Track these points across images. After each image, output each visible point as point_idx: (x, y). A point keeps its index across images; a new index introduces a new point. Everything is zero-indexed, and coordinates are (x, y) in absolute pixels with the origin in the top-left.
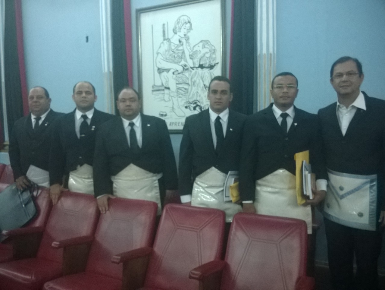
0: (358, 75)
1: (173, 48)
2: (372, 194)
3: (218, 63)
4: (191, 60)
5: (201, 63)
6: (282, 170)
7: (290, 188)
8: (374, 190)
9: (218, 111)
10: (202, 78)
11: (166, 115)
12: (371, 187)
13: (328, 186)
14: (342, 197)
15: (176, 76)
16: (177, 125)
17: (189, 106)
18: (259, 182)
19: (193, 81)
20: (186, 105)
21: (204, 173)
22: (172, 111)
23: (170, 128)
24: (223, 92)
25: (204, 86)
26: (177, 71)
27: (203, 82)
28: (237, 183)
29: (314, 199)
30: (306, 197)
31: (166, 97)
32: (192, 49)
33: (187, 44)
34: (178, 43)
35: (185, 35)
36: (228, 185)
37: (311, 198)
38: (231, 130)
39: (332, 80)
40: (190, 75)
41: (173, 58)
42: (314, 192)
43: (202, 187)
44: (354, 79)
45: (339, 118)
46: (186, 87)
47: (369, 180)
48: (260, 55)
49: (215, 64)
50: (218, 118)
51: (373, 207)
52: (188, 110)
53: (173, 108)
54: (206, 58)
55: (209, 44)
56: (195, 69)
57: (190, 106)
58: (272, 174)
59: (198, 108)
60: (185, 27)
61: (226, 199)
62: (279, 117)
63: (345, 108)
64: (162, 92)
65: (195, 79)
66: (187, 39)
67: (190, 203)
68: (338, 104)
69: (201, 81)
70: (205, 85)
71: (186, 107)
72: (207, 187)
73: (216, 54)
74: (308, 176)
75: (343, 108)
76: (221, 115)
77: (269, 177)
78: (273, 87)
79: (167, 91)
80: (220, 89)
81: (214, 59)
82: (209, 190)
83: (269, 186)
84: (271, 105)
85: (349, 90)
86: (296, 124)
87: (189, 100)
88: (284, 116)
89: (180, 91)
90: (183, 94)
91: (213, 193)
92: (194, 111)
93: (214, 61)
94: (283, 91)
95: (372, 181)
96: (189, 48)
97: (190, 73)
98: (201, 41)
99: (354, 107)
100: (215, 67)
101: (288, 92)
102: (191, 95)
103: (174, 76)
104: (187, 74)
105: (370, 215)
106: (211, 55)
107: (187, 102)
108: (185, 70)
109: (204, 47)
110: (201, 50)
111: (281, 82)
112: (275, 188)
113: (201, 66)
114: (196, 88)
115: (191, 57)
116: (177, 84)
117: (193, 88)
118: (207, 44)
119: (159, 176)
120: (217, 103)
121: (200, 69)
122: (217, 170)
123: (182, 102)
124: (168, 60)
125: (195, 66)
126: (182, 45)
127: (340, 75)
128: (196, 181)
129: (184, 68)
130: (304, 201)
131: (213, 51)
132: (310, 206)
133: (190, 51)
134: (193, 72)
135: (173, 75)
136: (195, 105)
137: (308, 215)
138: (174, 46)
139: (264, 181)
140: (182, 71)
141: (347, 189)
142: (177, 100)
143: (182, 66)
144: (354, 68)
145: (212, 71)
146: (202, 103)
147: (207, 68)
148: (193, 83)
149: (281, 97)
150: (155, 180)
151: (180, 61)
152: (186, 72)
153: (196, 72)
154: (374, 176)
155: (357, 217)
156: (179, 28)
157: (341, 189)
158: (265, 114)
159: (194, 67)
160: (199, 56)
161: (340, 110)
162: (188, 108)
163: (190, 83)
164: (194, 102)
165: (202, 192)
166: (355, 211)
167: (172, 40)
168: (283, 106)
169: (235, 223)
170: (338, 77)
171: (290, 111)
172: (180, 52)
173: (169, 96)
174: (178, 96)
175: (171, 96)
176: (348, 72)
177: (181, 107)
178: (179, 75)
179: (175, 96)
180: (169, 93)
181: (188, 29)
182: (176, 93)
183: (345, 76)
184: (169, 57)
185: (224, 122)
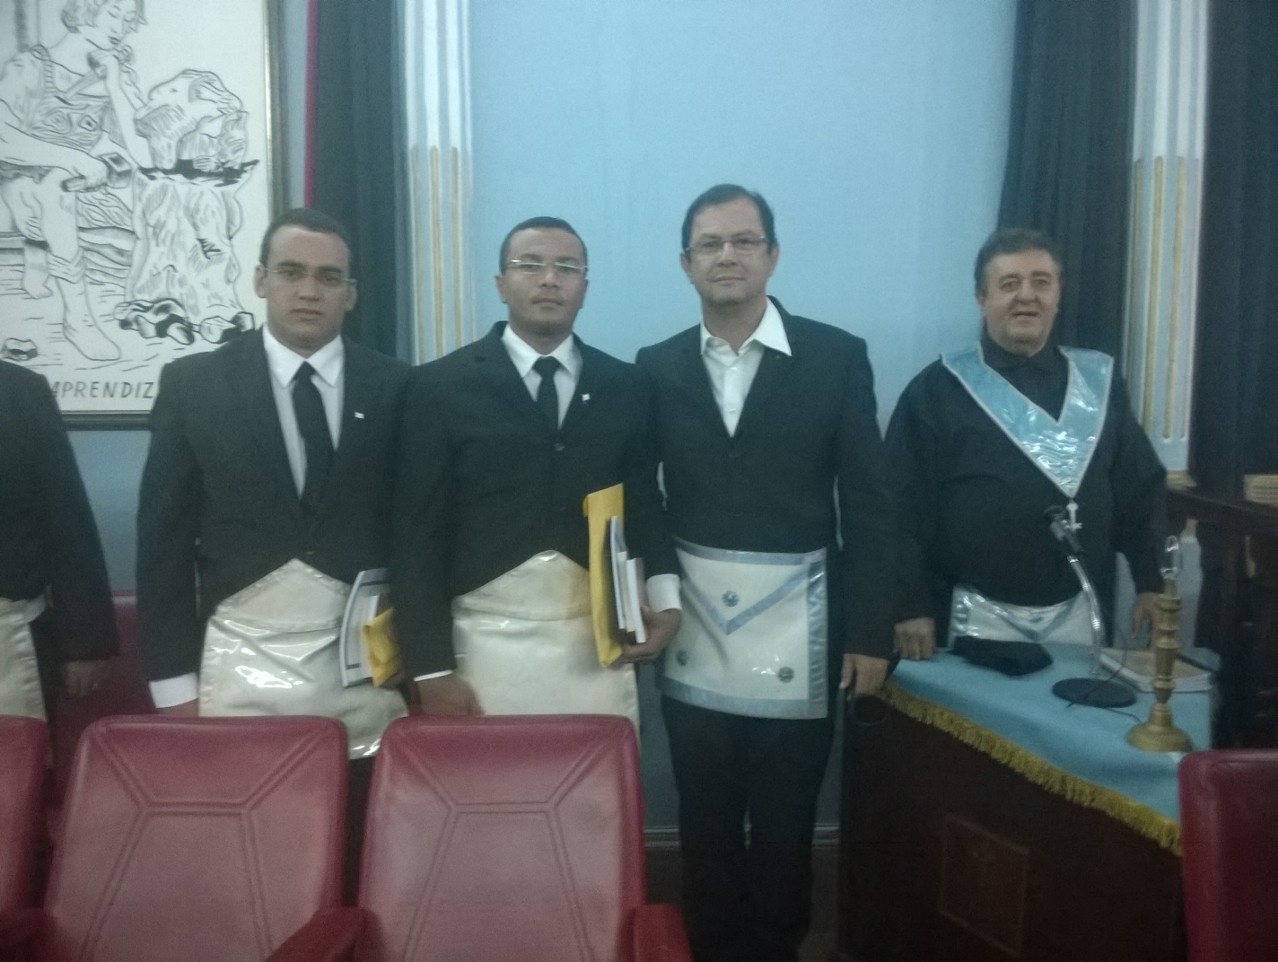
0: (763, 247)
1: (62, 85)
2: (816, 609)
3: (255, 163)
4: (143, 141)
5: (185, 157)
6: (550, 554)
7: (571, 616)
8: (818, 597)
9: (305, 344)
10: (191, 214)
11: (32, 354)
12: (812, 586)
13: (683, 594)
14: (732, 626)
15: (77, 198)
16: (87, 392)
17: (136, 320)
18: (468, 600)
19: (152, 222)
20: (122, 317)
21: (258, 585)
22: (61, 335)
23: (67, 403)
24: (326, 274)
25: (197, 243)
26: (82, 177)
27: (195, 227)
28: (387, 613)
29: (647, 640)
30: (628, 638)
31: (34, 281)
32: (145, 100)
33: (125, 76)
34: (84, 68)
35: (114, 41)
36: (354, 622)
37: (641, 638)
38: (359, 415)
39: (687, 257)
40: (136, 198)
41: (62, 127)
42: (648, 621)
43: (247, 641)
44: (754, 257)
45: (714, 379)
46: (124, 243)
47: (804, 567)
48: (416, 148)
49: (244, 165)
50: (305, 373)
51: (817, 648)
52: (132, 335)
53: (65, 325)
54: (206, 138)
55: (217, 85)
56: (159, 175)
57: (141, 320)
58: (513, 572)
59: (174, 330)
60: (114, 11)
61: (349, 676)
62: (528, 374)
63: (727, 348)
64: (15, 259)
65: (160, 213)
66: (125, 58)
67: (196, 702)
68: (705, 335)
69: (186, 225)
70: (202, 241)
71: (125, 324)
72: (269, 639)
73: (244, 129)
74: (628, 568)
75: (721, 349)
76: (316, 360)
77: (505, 583)
78: (504, 266)
79: (34, 256)
80: (314, 262)
81: (241, 146)
82: (276, 649)
83: (504, 615)
84: (500, 327)
85: (736, 291)
86: (586, 397)
87: (139, 297)
88: (547, 368)
89: (96, 258)
90: (111, 272)
91: (299, 659)
92: (157, 340)
93: (241, 153)
94: (541, 282)
95: (813, 570)
96: (130, 90)
97: (138, 190)
98: (184, 73)
99: (756, 344)
100: (245, 176)
101: (558, 284)
102: (145, 276)
103: (69, 198)
104: (124, 192)
105: (812, 671)
106: (224, 127)
107: (130, 303)
108: (114, 176)
109: (195, 95)
110: (185, 104)
111: (535, 249)
112: (526, 619)
113: (186, 169)
114: (162, 249)
115: (143, 128)
116: (81, 229)
118: (206, 85)
119: (34, 610)
120: (303, 315)
121: (179, 177)
122: (310, 570)
123: (106, 302)
124: (36, 132)
125: (159, 165)
126: (104, 78)
127: (714, 243)
128: (216, 618)
129: (110, 170)
130: (617, 653)
131: (234, 117)
132: (631, 665)
133: (138, 104)
134: (152, 186)
135: (60, 191)
136: (162, 317)
137: (627, 696)
138: (69, 79)
139: (487, 596)
140: (105, 180)
141: (747, 598)
142: (85, 293)
143: (100, 158)
144: (754, 224)
145: (231, 188)
146: (195, 310)
147: (210, 175)
148: (150, 230)
149: (536, 301)
150: (17, 629)
151: (93, 138)
152: (122, 183)
153: (164, 190)
154: (817, 556)
155: (777, 682)
156: (89, 10)
157: (731, 601)
158: (480, 359)
159: (156, 169)
160: (177, 127)
161: (713, 353)
162: (135, 326)
163: (139, 231)
164: (157, 306)
165: (246, 660)
166: (771, 667)
167: (55, 55)
168: (542, 334)
169: (388, 759)
170: (708, 249)
171: (563, 352)
172: (92, 102)
173: (46, 276)
174: (88, 280)
175: (56, 277)
176: (738, 234)
177: (100, 321)
178: (89, 195)
179: (70, 279)
180: (49, 263)
181: (126, 20)
182: (78, 264)
183: (727, 247)
184: (43, 122)
185: (330, 385)
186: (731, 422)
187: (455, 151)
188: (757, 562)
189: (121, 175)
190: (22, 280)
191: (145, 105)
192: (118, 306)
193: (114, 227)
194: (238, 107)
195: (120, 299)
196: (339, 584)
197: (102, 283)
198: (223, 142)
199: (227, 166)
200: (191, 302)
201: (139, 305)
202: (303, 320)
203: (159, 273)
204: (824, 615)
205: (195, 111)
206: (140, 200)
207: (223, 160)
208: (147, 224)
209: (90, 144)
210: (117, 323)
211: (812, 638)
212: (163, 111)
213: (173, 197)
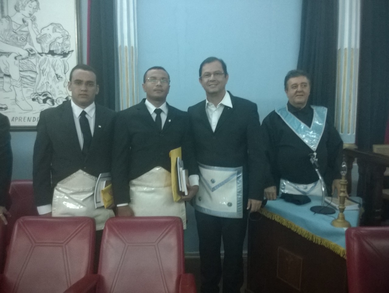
0: (224, 75)
1: (15, 28)
2: (239, 185)
3: (72, 51)
4: (39, 45)
5: (52, 49)
6: (158, 168)
7: (165, 186)
8: (240, 181)
9: (83, 105)
10: (53, 67)
11: (6, 109)
12: (238, 178)
13: (200, 181)
14: (213, 189)
15: (19, 62)
16: (22, 120)
17: (37, 98)
18: (134, 182)
19: (42, 69)
20: (33, 97)
21: (69, 177)
22: (15, 103)
24: (89, 83)
25: (56, 75)
26: (21, 55)
27: (55, 70)
28: (109, 186)
29: (188, 194)
30: (183, 194)
31: (6, 87)
32: (40, 32)
33: (34, 25)
34: (21, 23)
35: (30, 15)
36: (98, 189)
37: (186, 194)
39: (201, 79)
40: (37, 62)
41: (15, 41)
42: (188, 188)
43: (66, 194)
44: (220, 78)
45: (209, 115)
46: (33, 75)
47: (236, 172)
49: (69, 52)
50: (83, 114)
51: (240, 197)
52: (36, 103)
53: (16, 100)
54: (58, 44)
55: (61, 28)
56: (44, 55)
57: (39, 99)
58: (148, 173)
59: (48, 101)
60: (30, 6)
61: (97, 205)
62: (153, 114)
63: (213, 105)
64: (1, 80)
65: (44, 66)
66: (34, 20)
67: (51, 213)
68: (207, 102)
69: (52, 69)
70: (57, 75)
71: (34, 100)
72: (73, 194)
73: (69, 41)
74: (183, 172)
75: (212, 106)
76: (87, 110)
77: (145, 176)
79: (6, 79)
80: (85, 79)
81: (68, 46)
82: (75, 197)
83: (145, 186)
84: (144, 100)
85: (216, 89)
86: (170, 121)
87: (38, 91)
88: (158, 112)
89: (25, 80)
90: (30, 84)
91: (82, 200)
92: (43, 104)
93: (68, 48)
94: (156, 85)
95: (238, 173)
96: (35, 30)
97: (37, 59)
98: (51, 24)
99: (222, 105)
100: (69, 55)
101: (161, 85)
102: (40, 85)
103: (17, 62)
105: (238, 204)
106: (63, 40)
107: (35, 93)
108: (30, 55)
109: (54, 31)
110: (51, 34)
111: (154, 75)
112: (152, 187)
113: (52, 53)
115: (39, 41)
116: (20, 71)
117: (43, 78)
118: (58, 28)
120: (82, 96)
121: (50, 56)
122: (85, 173)
123: (28, 93)
124: (7, 42)
125: (44, 52)
126: (27, 25)
127: (209, 75)
131: (66, 37)
132: (184, 202)
133: (37, 34)
134: (42, 58)
135: (14, 60)
136: (45, 97)
138: (17, 26)
139: (140, 180)
140: (28, 56)
141: (218, 181)
142: (22, 90)
143: (26, 50)
144: (220, 69)
145: (65, 59)
146: (55, 95)
147: (59, 55)
148: (41, 71)
149: (155, 90)
152: (33, 57)
153: (45, 59)
154: (240, 168)
155: (227, 206)
157: (213, 181)
158: (138, 109)
159: (43, 53)
160: (49, 40)
161: (209, 107)
162: (37, 100)
163: (38, 72)
164: (43, 94)
165: (66, 200)
166: (225, 202)
167: (13, 19)
169: (107, 230)
170: (207, 77)
171: (163, 107)
172: (24, 33)
173: (10, 85)
174: (22, 86)
175: (13, 86)
176: (216, 72)
177: (26, 99)
178: (23, 61)
179: (18, 86)
180: (11, 81)
181: (34, 8)
182: (20, 82)
183: (212, 76)
184: (10, 39)
185: (91, 118)
186: (214, 128)
187: (132, 47)
188: (221, 170)
189: (33, 55)
190: (3, 86)
191: (40, 34)
192: (31, 94)
193: (30, 71)
194: (67, 34)
195: (32, 92)
196: (94, 177)
197: (27, 87)
198: (63, 45)
199: (64, 52)
200: (53, 93)
201: (38, 94)
202: (82, 97)
203: (44, 84)
204: (241, 187)
205: (54, 35)
206: (38, 62)
207: (63, 50)
208: (40, 70)
209: (23, 46)
210: (31, 99)
211: (238, 194)
212: (45, 35)
213: (48, 62)
